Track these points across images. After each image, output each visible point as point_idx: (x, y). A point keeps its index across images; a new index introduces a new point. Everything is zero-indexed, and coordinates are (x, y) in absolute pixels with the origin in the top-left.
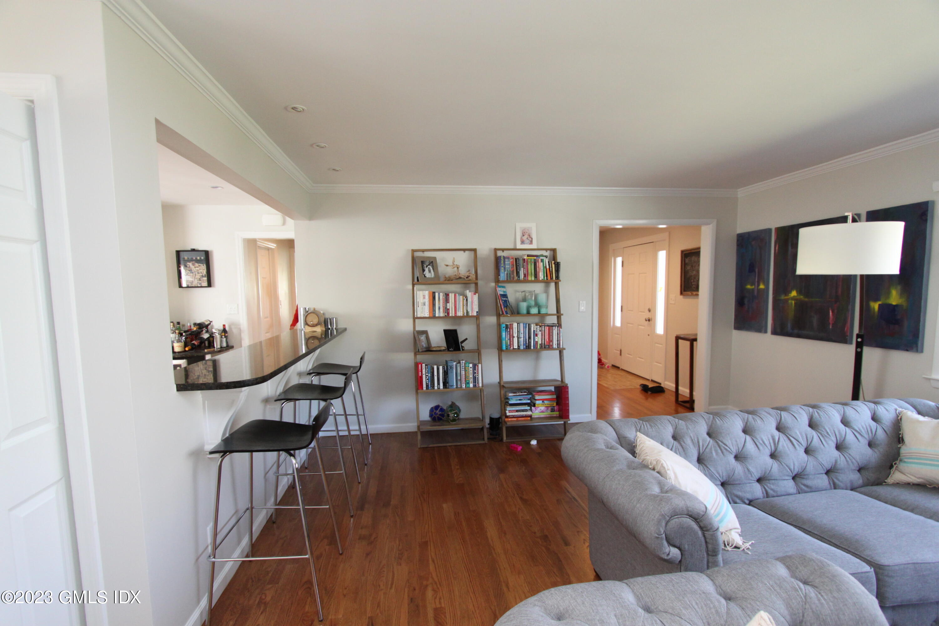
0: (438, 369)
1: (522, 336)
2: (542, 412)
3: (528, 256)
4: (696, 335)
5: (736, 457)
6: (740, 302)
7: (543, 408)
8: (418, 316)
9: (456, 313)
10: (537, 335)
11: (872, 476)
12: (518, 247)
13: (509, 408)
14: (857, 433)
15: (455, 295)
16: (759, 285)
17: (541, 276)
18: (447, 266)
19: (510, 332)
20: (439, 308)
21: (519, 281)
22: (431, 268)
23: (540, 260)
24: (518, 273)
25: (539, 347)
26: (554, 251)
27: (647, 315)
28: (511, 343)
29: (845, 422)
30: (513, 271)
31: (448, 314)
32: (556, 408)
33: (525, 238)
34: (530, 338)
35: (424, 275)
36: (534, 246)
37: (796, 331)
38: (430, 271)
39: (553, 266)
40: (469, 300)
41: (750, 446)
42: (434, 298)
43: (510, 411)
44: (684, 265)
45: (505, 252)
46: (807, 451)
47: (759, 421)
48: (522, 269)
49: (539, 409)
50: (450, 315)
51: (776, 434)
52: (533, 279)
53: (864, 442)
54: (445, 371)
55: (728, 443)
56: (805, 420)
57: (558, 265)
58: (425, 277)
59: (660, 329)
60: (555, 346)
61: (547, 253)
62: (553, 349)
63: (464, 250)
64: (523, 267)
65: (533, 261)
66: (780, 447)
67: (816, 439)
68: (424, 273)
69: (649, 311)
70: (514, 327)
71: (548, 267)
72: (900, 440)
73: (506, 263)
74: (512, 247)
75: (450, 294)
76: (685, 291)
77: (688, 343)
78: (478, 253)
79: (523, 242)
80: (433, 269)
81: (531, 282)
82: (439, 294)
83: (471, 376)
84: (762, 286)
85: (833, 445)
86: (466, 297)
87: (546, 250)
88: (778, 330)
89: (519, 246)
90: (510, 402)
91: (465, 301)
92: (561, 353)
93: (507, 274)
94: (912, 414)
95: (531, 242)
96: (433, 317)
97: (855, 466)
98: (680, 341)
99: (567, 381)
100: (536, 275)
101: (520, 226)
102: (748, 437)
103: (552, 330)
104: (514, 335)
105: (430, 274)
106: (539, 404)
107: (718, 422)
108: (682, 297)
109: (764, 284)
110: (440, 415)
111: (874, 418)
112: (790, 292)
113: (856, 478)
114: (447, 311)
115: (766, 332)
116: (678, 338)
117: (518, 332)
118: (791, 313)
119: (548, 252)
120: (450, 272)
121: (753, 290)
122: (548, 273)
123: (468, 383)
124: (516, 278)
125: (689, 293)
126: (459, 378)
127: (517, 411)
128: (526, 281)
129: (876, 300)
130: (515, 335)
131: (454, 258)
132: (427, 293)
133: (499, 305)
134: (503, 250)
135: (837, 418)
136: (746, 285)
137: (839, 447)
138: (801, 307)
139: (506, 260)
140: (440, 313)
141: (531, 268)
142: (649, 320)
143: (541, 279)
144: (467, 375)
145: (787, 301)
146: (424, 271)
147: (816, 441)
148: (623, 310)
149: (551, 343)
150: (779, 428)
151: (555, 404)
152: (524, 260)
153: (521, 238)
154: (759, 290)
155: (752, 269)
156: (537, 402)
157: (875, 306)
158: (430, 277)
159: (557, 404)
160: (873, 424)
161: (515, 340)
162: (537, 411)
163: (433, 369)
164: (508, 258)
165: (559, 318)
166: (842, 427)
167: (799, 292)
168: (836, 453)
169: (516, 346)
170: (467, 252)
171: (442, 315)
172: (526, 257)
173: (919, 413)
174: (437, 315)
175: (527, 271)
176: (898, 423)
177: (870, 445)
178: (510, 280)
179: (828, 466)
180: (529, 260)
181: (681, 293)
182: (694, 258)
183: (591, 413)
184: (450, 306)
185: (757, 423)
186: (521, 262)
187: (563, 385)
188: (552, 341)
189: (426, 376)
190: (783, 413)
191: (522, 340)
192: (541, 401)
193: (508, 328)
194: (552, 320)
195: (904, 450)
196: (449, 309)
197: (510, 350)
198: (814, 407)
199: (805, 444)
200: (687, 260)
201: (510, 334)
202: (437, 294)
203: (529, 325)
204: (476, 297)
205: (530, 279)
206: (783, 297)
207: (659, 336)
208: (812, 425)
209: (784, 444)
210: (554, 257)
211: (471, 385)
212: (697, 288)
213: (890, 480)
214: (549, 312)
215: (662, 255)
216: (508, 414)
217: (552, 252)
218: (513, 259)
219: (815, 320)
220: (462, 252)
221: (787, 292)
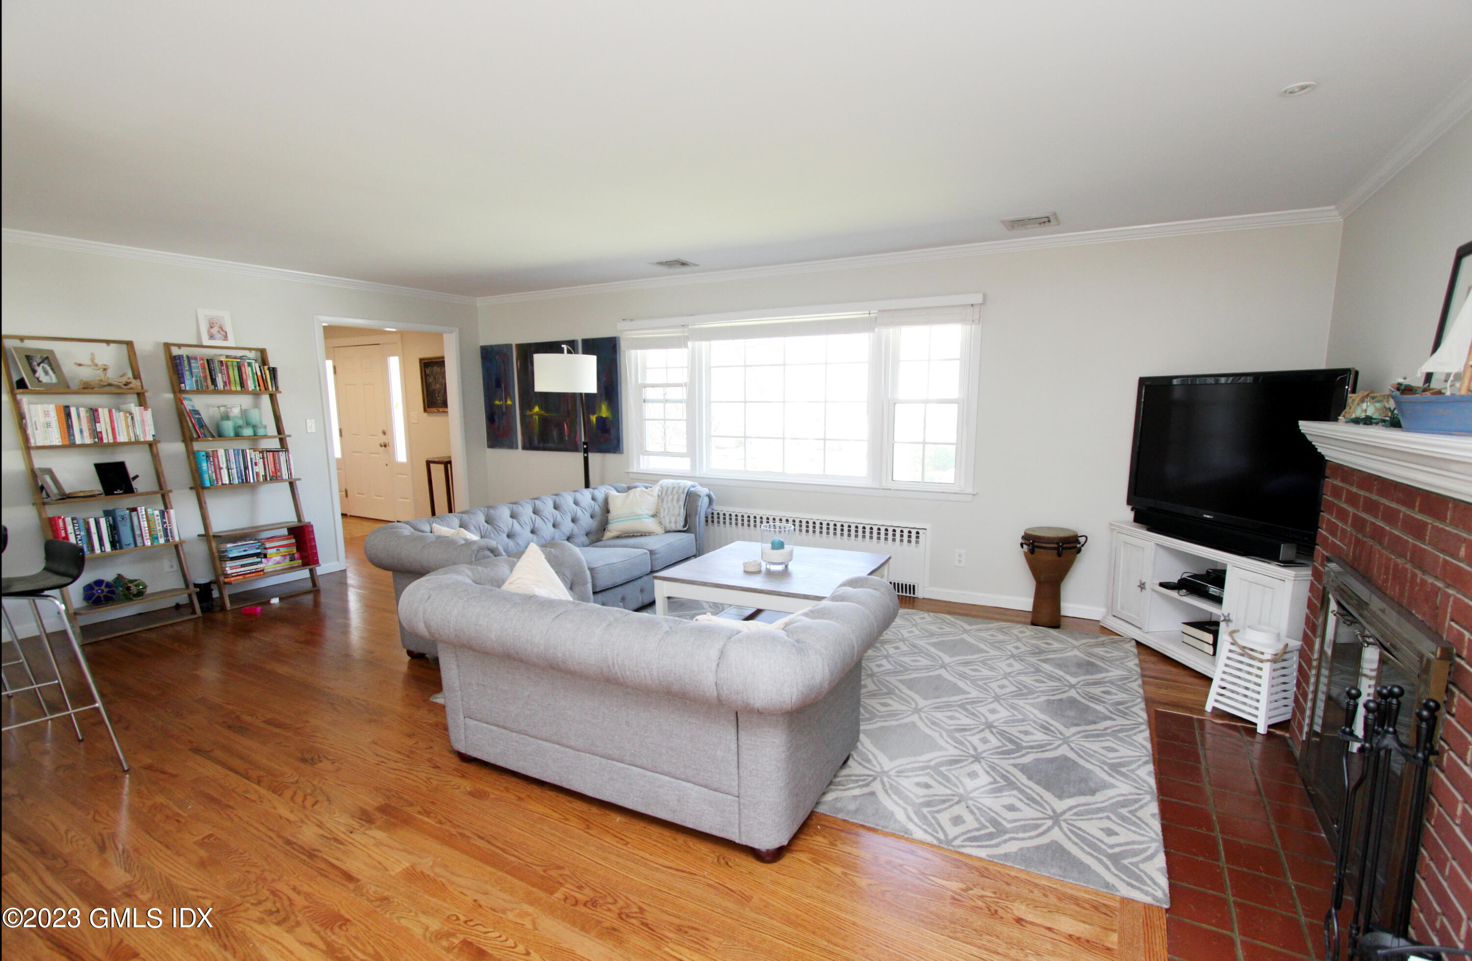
0: (97, 523)
1: (233, 466)
2: (278, 563)
3: (227, 357)
4: (450, 457)
5: (509, 536)
6: (491, 418)
7: (278, 558)
8: (39, 444)
9: (115, 437)
10: (256, 464)
11: (593, 537)
12: (205, 344)
13: (229, 564)
14: (583, 509)
15: (110, 412)
16: (506, 401)
17: (251, 385)
18: (80, 365)
19: (214, 461)
20: (81, 431)
21: (216, 392)
22: (48, 368)
23: (246, 364)
24: (214, 381)
25: (261, 479)
26: (263, 352)
27: (383, 439)
28: (219, 477)
29: (576, 503)
30: (205, 377)
31: (101, 439)
32: (296, 556)
33: (214, 331)
34: (246, 468)
35: (38, 379)
36: (230, 343)
37: (541, 445)
38: (46, 373)
39: (267, 372)
40: (137, 418)
41: (517, 527)
42: (68, 415)
43: (232, 568)
44: (425, 377)
45: (183, 348)
46: (554, 526)
47: (521, 508)
48: (220, 375)
49: (272, 560)
50: (105, 441)
51: (533, 516)
52: (239, 388)
53: (588, 515)
54: (110, 525)
55: (502, 525)
56: (550, 504)
57: (273, 371)
58: (40, 381)
59: (401, 455)
60: (285, 476)
61: (252, 355)
62: (282, 480)
63: (108, 342)
64: (221, 372)
65: (235, 364)
66: (537, 525)
67: (559, 516)
68: (37, 375)
69: (384, 433)
70: (219, 454)
71: (259, 373)
72: (608, 511)
73: (193, 365)
74: (194, 342)
75: (100, 410)
76: (429, 407)
77: (442, 467)
78: (137, 347)
79: (212, 337)
80: (52, 369)
81: (236, 393)
82: (77, 409)
83: (159, 527)
84: (509, 402)
85: (570, 520)
86: (131, 414)
87: (250, 349)
88: (528, 445)
89: (206, 342)
90: (231, 555)
91: (129, 419)
92: (292, 485)
93: (197, 381)
94: (613, 493)
95: (226, 338)
96: (70, 445)
97: (584, 532)
98: (432, 465)
99: (307, 518)
100: (242, 384)
101: (204, 314)
102: (515, 521)
103: (279, 459)
104: (221, 466)
105: (47, 377)
106: (271, 554)
107: (492, 511)
108: (426, 414)
109: (511, 399)
110: (108, 592)
111: (594, 499)
112: (534, 408)
113: (584, 539)
114: (97, 435)
115: (517, 448)
116: (428, 463)
117: (228, 461)
118: (536, 429)
119: (253, 352)
120: (87, 374)
121: (501, 406)
122: (261, 382)
123: (157, 538)
124: (211, 387)
125: (434, 410)
126: (138, 532)
127: (243, 566)
128: (226, 392)
129: (594, 413)
130: (223, 465)
131: (93, 354)
132: (51, 408)
133: (190, 425)
134: (179, 346)
135: (570, 501)
136: (494, 400)
137: (574, 520)
138: (544, 421)
139: (192, 361)
140: (82, 437)
141: (234, 374)
142: (385, 446)
143: (250, 389)
144: (152, 526)
145: (531, 416)
146: (34, 372)
147: (559, 518)
148: (343, 434)
149: (279, 474)
150: (535, 512)
151: (295, 551)
152: (221, 362)
153: (209, 331)
154: (507, 407)
155: (498, 384)
156: (269, 551)
157: (593, 418)
158: (49, 381)
159: (298, 550)
160: (592, 502)
161: (224, 473)
162: (270, 563)
163: (87, 524)
164: (195, 358)
165: (282, 441)
166: (574, 506)
167: (541, 408)
168: (572, 525)
169: (226, 481)
170: (112, 345)
171: (88, 441)
172: (223, 359)
173: (618, 492)
174: (78, 441)
175: (229, 377)
176: (606, 501)
177: (592, 517)
178: (200, 390)
179: (568, 534)
180: (229, 364)
181: (425, 410)
182: (436, 369)
183: (338, 560)
184: (103, 426)
185: (519, 509)
186: (217, 365)
187: (300, 525)
188: (280, 470)
189: (76, 535)
190: (537, 502)
191: (234, 471)
192: (275, 550)
193: (211, 456)
194: (275, 444)
195: (610, 516)
196: (101, 432)
197: (218, 487)
198: (556, 495)
199: (552, 521)
200: (428, 371)
201: (214, 465)
202: (73, 411)
203: (243, 451)
204: (148, 414)
205: (233, 388)
206: (528, 413)
207: (402, 464)
208: (556, 507)
209: (539, 521)
210: (264, 362)
211: (162, 541)
212: (445, 404)
213: (604, 538)
214: (269, 434)
215: (394, 362)
216: (229, 572)
217: (259, 354)
218: (203, 359)
219: (555, 433)
220: (105, 345)
221: (531, 408)
